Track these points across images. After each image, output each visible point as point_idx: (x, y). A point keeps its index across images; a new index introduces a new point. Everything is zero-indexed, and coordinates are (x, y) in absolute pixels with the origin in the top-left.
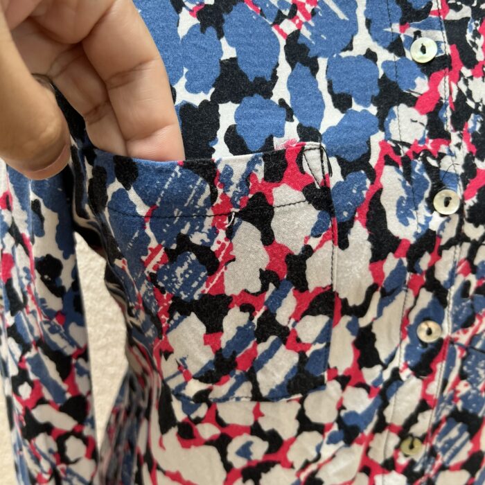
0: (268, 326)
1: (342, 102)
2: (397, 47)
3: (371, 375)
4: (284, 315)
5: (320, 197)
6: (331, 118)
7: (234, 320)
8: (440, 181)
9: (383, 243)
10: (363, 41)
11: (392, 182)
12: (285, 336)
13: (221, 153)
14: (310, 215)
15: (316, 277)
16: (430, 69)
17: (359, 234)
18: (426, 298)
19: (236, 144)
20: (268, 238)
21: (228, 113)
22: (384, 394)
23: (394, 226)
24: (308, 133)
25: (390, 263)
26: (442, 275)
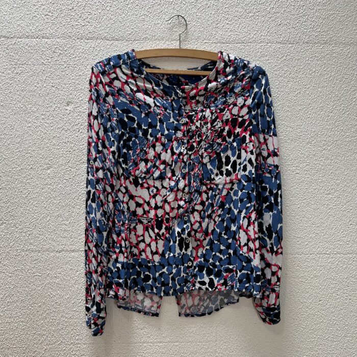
0: (155, 166)
1: (168, 130)
2: (178, 121)
3: (174, 178)
4: (157, 164)
5: (163, 145)
6: (166, 132)
7: (149, 164)
8: (183, 143)
9: (173, 153)
10: (172, 120)
11: (175, 144)
12: (158, 168)
13: (149, 137)
14: (162, 147)
15: (163, 158)
16: (183, 125)
17: (169, 151)
18: (183, 164)
19: (151, 136)
20: (155, 150)
21: (150, 131)
22: (177, 182)
23: (175, 150)
24: (162, 135)
25: (175, 157)
26: (185, 160)
